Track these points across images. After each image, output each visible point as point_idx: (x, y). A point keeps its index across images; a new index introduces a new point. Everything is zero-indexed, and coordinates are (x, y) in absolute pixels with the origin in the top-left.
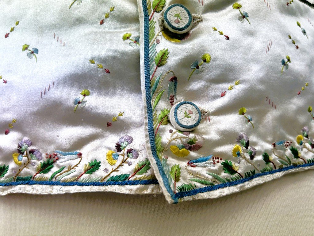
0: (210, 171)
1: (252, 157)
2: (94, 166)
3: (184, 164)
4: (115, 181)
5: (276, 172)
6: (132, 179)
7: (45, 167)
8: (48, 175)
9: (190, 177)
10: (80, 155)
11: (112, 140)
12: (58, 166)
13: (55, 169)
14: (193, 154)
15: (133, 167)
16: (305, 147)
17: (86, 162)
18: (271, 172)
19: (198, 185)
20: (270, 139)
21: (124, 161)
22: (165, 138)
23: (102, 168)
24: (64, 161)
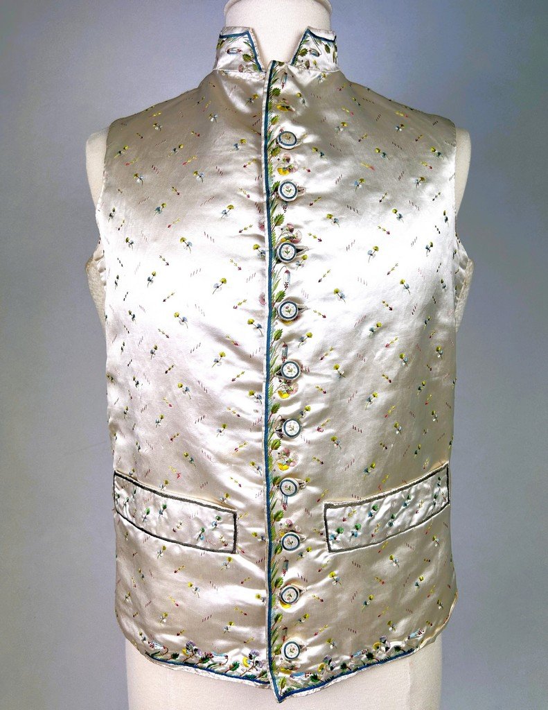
0: (303, 681)
1: (332, 668)
2: (235, 666)
3: (288, 676)
4: (247, 678)
5: (351, 673)
6: (258, 679)
7: (204, 660)
8: (206, 665)
9: (290, 684)
10: (227, 657)
11: (247, 651)
12: (212, 661)
13: (210, 662)
14: (294, 672)
15: (259, 672)
16: (381, 650)
17: (230, 663)
18: (348, 673)
19: (295, 688)
20: (349, 653)
21: (253, 667)
22: (278, 663)
23: (240, 667)
24: (216, 659)
